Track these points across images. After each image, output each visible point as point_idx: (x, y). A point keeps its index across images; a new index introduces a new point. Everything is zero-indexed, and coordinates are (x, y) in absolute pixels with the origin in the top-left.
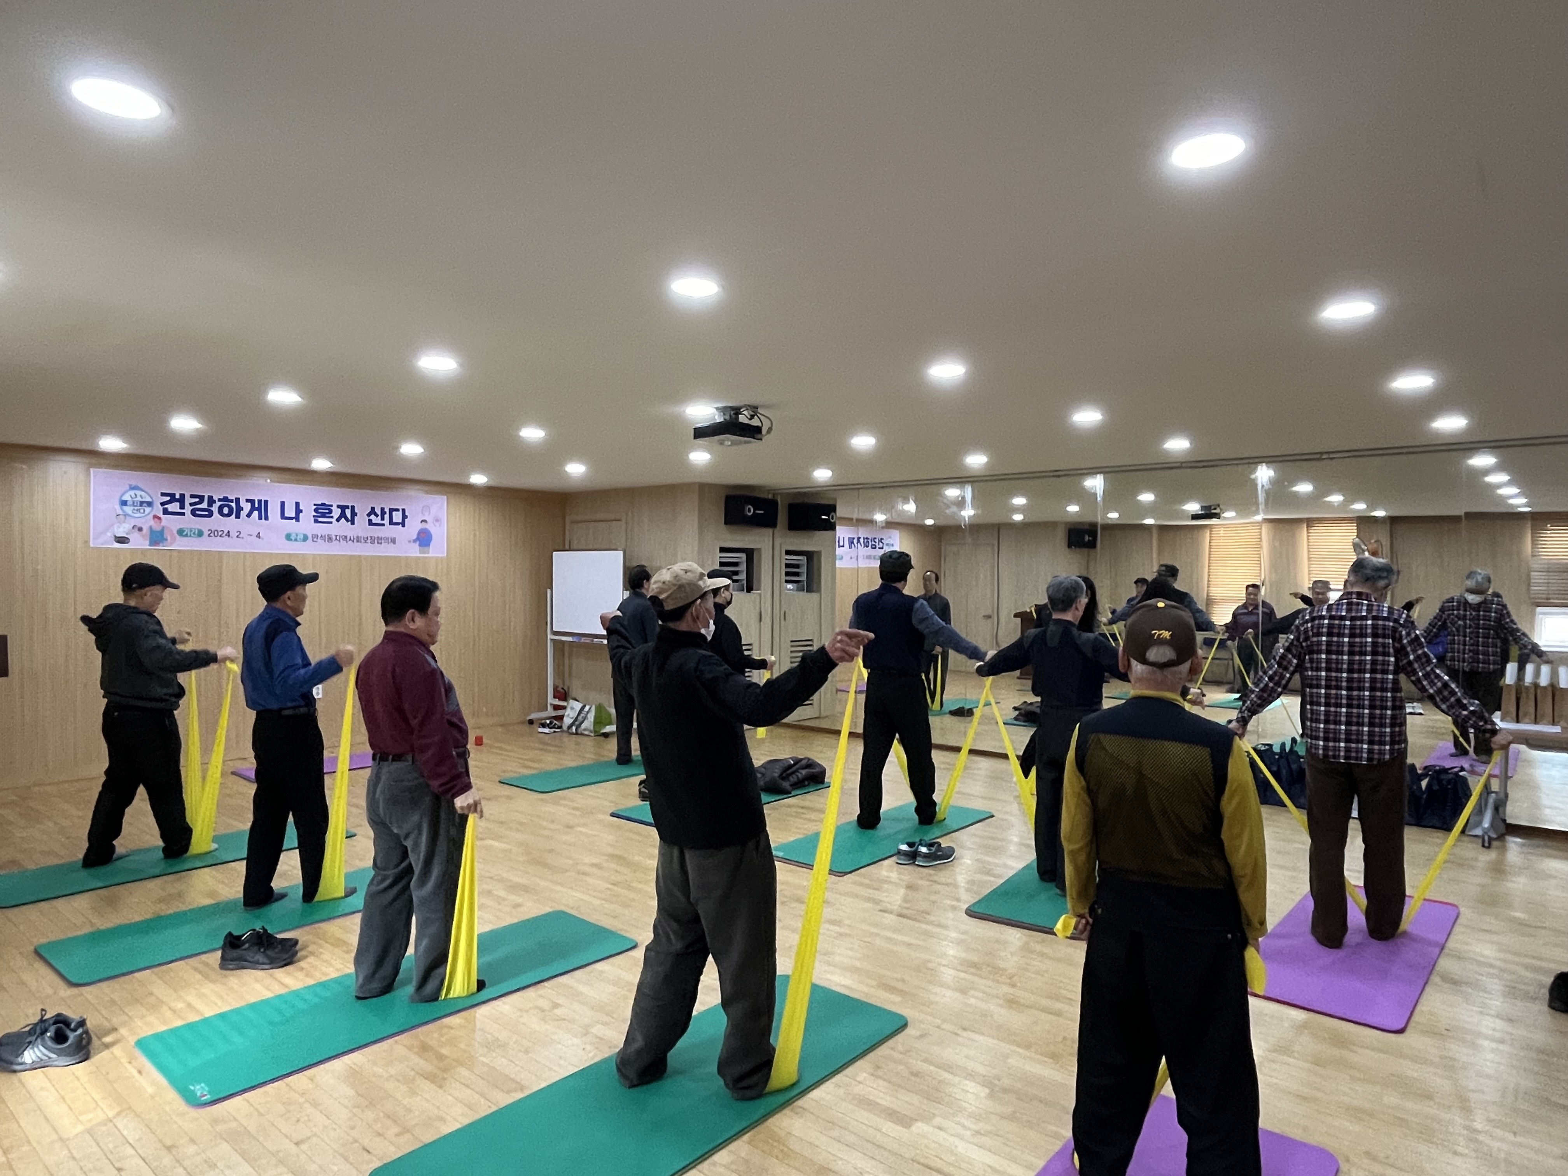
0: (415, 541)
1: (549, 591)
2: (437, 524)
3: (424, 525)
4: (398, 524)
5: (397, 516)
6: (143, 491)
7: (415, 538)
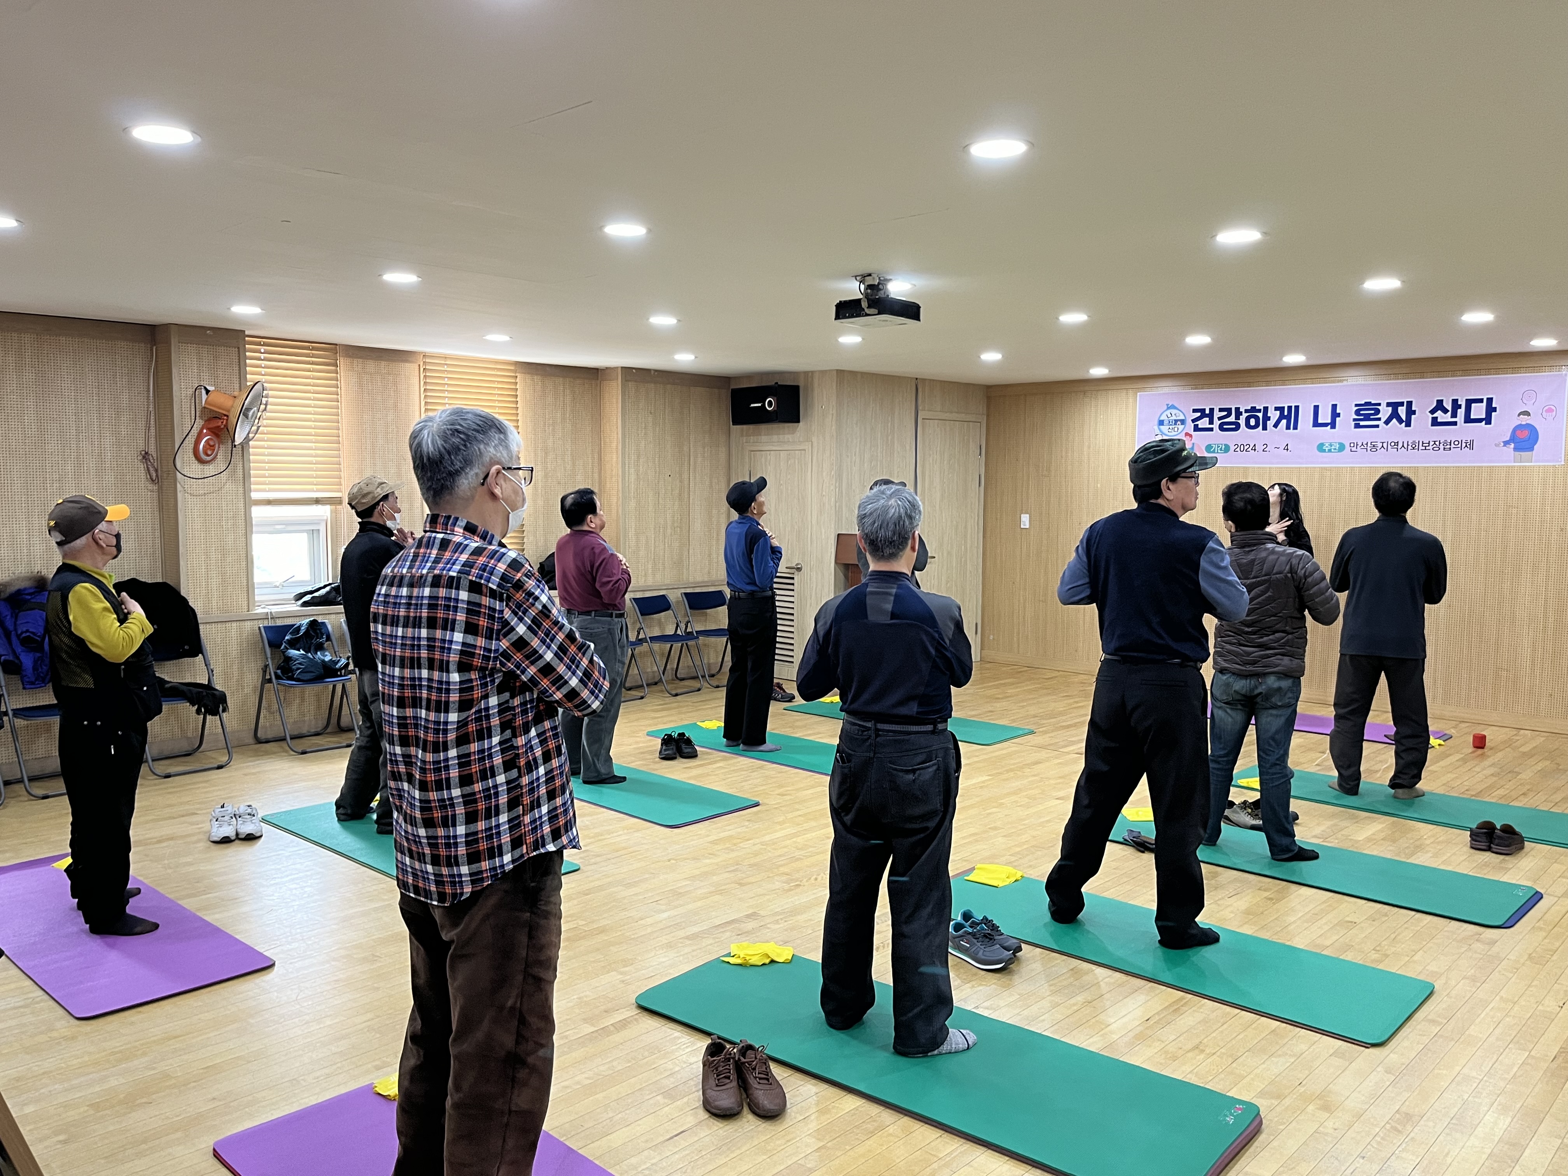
0: (1506, 443)
2: (1549, 416)
3: (1524, 420)
4: (1479, 421)
5: (1479, 410)
6: (1177, 409)
7: (1508, 439)
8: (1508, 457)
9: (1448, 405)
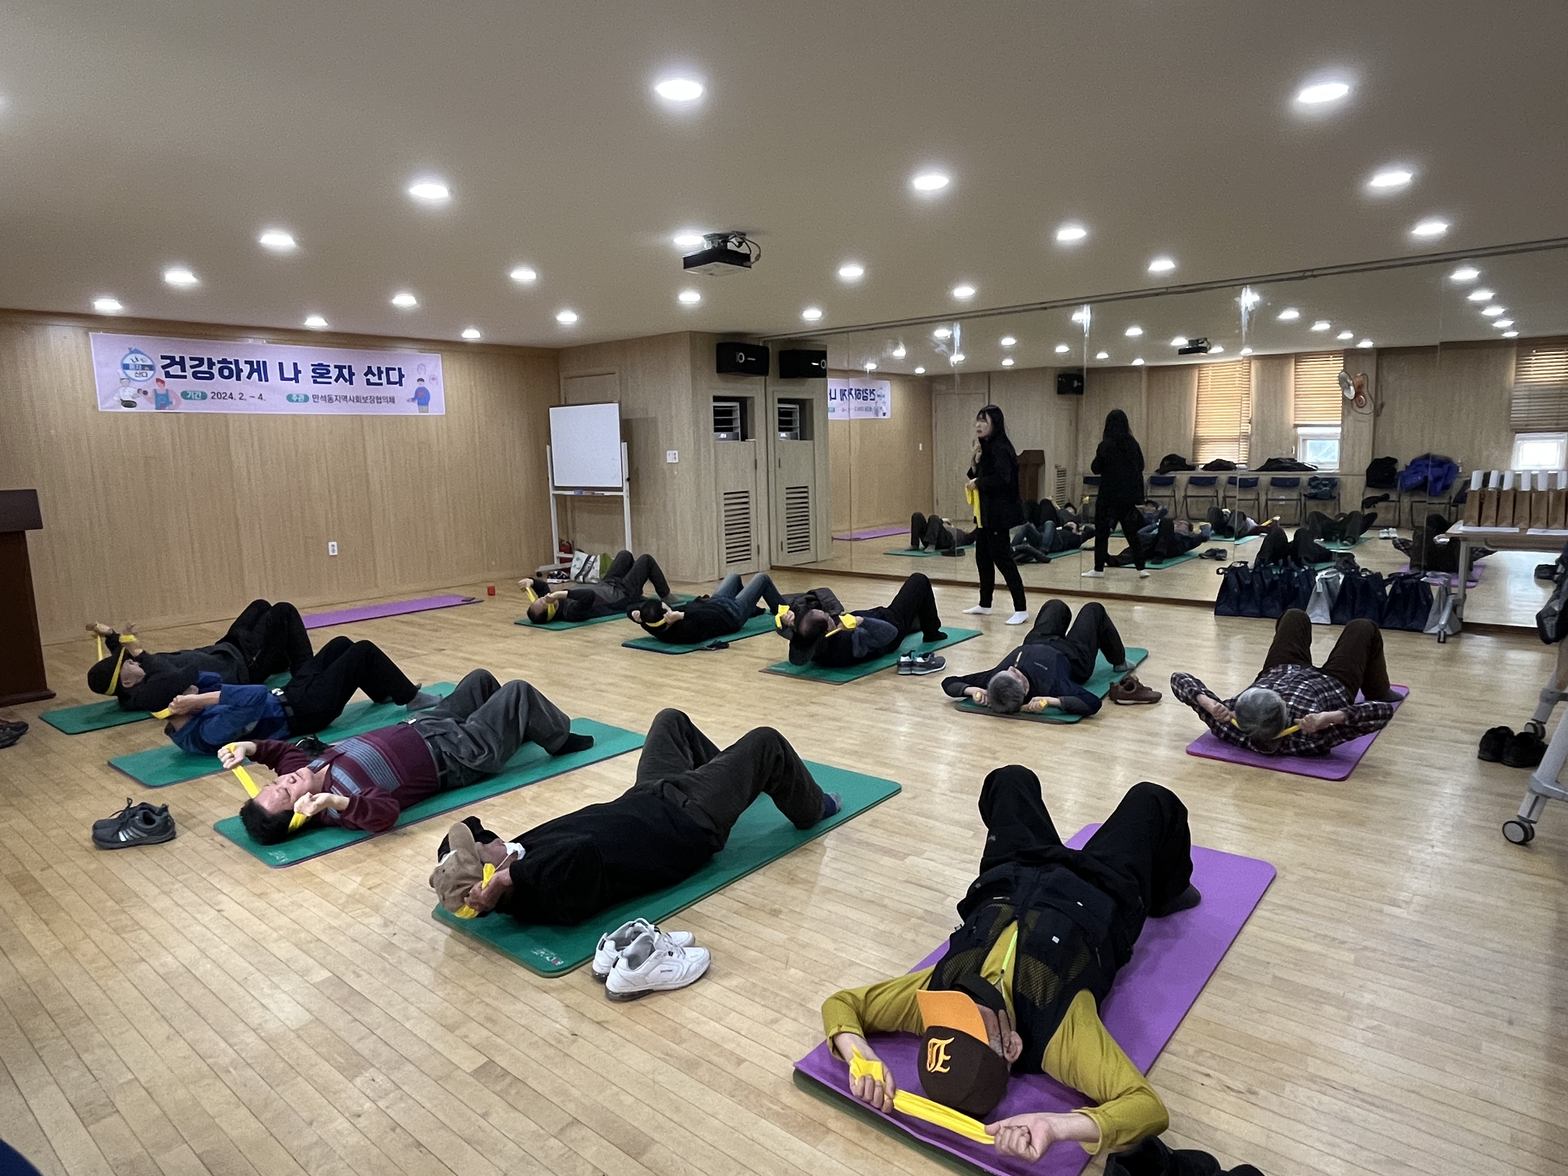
0: (413, 400)
1: (548, 447)
2: (434, 382)
3: (421, 384)
4: (395, 383)
5: (394, 375)
6: (142, 353)
7: (413, 396)
8: (413, 409)
9: (375, 371)
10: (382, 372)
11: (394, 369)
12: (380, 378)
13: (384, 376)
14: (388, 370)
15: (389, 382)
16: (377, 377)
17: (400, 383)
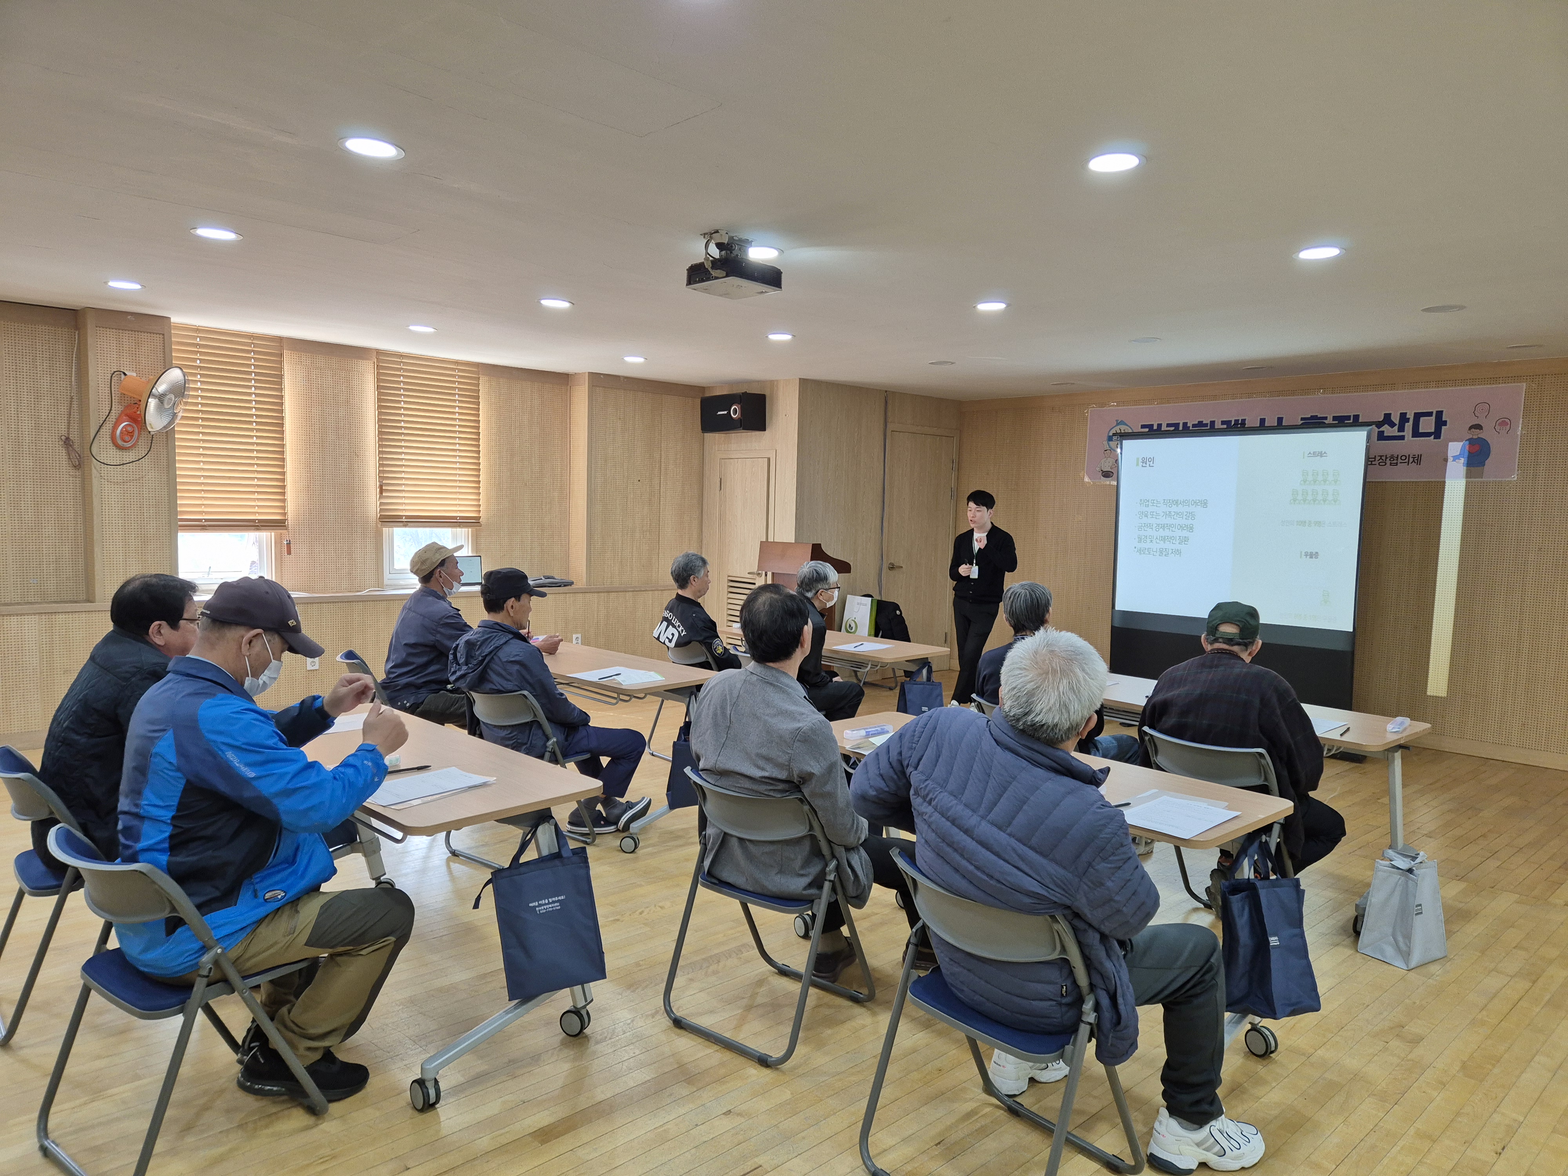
3: (1476, 434)
4: (1428, 435)
5: (1427, 424)
9: (1396, 419)
10: (1408, 420)
11: (1429, 414)
12: (1401, 428)
13: (1409, 426)
14: (1418, 416)
15: (1416, 433)
16: (1396, 428)
17: (1437, 434)
